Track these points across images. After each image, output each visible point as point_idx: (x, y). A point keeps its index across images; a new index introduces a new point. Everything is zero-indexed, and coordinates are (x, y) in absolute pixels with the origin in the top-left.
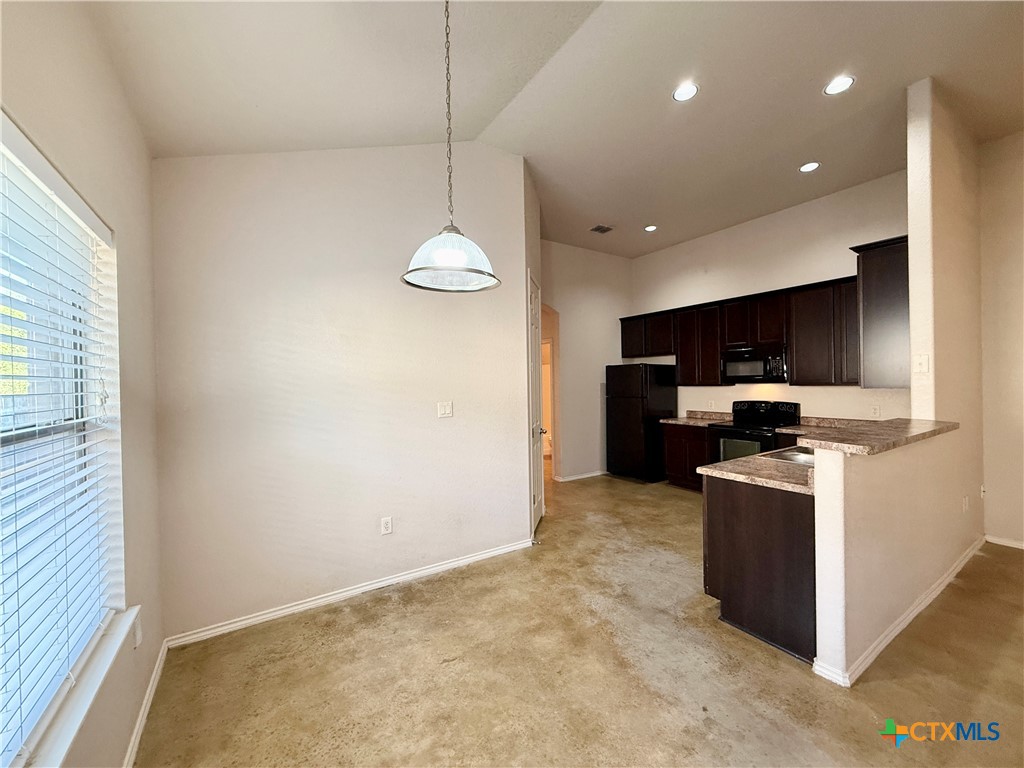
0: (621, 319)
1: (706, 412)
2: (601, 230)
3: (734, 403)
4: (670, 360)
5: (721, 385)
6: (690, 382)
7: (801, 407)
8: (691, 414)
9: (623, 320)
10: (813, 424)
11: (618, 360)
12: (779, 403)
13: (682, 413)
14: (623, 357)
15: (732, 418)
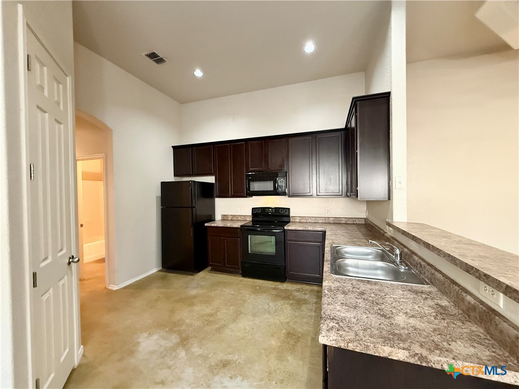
0: (174, 147)
1: (234, 216)
2: (153, 56)
3: (253, 209)
4: (211, 179)
5: (246, 197)
6: (224, 195)
7: (291, 210)
8: (225, 218)
9: (174, 148)
10: (298, 220)
11: (170, 177)
12: (280, 208)
13: (218, 217)
14: (174, 176)
15: (251, 219)
